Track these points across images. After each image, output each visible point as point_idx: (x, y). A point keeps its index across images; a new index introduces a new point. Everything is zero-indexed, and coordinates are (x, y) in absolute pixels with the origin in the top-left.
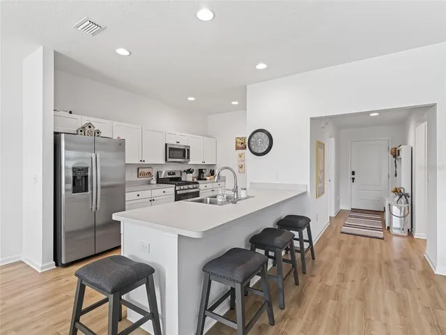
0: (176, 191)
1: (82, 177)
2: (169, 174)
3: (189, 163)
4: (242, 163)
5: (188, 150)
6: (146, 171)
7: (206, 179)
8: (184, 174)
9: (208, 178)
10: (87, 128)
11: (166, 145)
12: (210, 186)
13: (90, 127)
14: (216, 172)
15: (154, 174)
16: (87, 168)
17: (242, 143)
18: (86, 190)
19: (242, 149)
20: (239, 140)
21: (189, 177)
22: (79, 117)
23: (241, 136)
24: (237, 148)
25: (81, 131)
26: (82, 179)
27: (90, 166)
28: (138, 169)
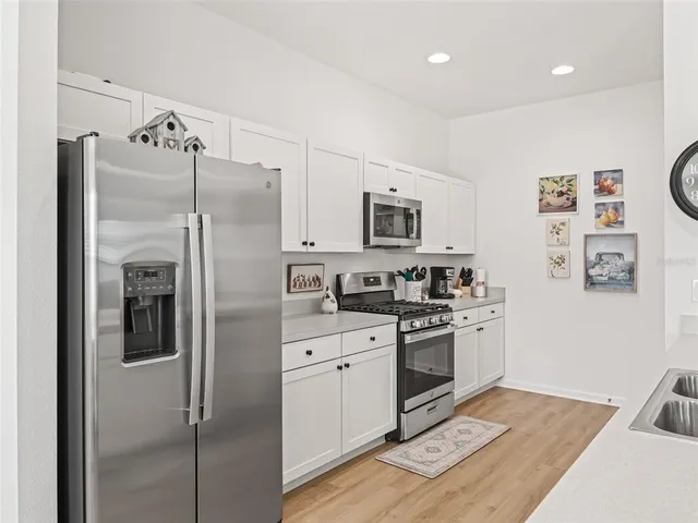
0: (401, 335)
1: (156, 298)
2: (367, 282)
3: (419, 250)
4: (561, 251)
5: (419, 213)
6: (310, 272)
7: (452, 296)
8: (400, 280)
9: (457, 292)
10: (163, 130)
11: (366, 196)
12: (473, 314)
13: (171, 126)
14: (479, 276)
15: (328, 281)
16: (171, 267)
17: (561, 194)
18: (168, 348)
19: (561, 208)
20: (549, 186)
21: (414, 292)
22: (135, 96)
23: (557, 174)
24: (545, 208)
25: (145, 139)
26: (153, 308)
27: (180, 260)
28: (289, 267)
